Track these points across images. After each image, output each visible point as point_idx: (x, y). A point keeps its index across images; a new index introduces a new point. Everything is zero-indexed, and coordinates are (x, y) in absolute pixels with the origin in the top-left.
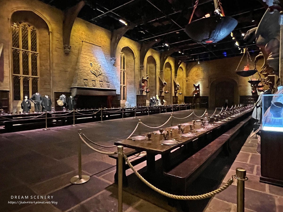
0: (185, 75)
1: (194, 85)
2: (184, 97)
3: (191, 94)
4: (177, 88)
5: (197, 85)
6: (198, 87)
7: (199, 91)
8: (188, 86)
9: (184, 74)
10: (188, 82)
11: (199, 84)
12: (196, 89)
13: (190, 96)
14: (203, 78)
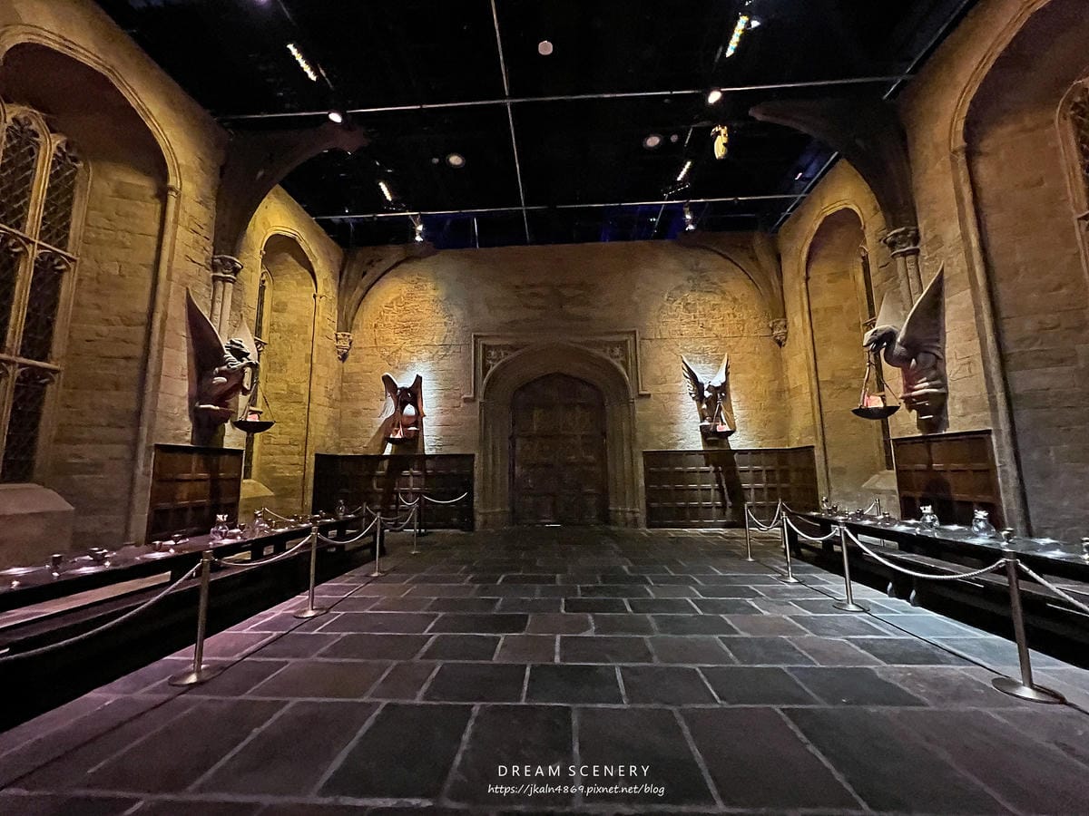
0: (327, 315)
1: (387, 380)
2: (311, 459)
3: (363, 443)
4: (221, 374)
5: (405, 382)
6: (412, 395)
7: (418, 420)
8: (346, 390)
9: (321, 303)
10: (350, 365)
11: (419, 379)
12: (401, 405)
13: (361, 451)
14: (446, 346)
